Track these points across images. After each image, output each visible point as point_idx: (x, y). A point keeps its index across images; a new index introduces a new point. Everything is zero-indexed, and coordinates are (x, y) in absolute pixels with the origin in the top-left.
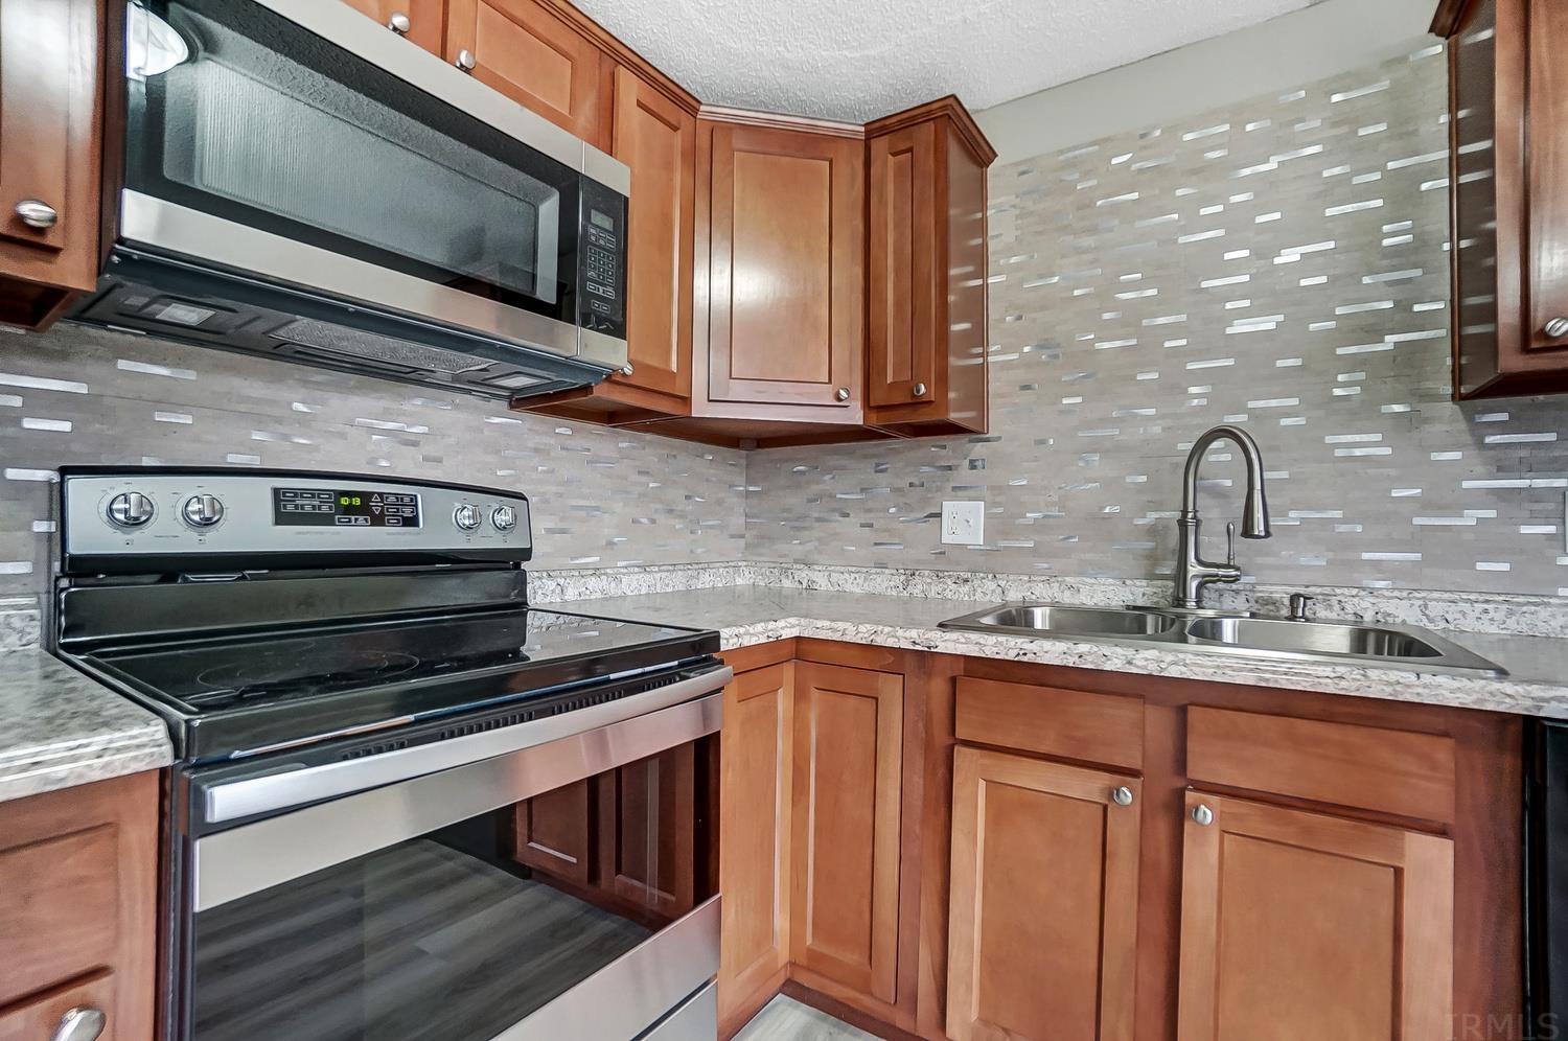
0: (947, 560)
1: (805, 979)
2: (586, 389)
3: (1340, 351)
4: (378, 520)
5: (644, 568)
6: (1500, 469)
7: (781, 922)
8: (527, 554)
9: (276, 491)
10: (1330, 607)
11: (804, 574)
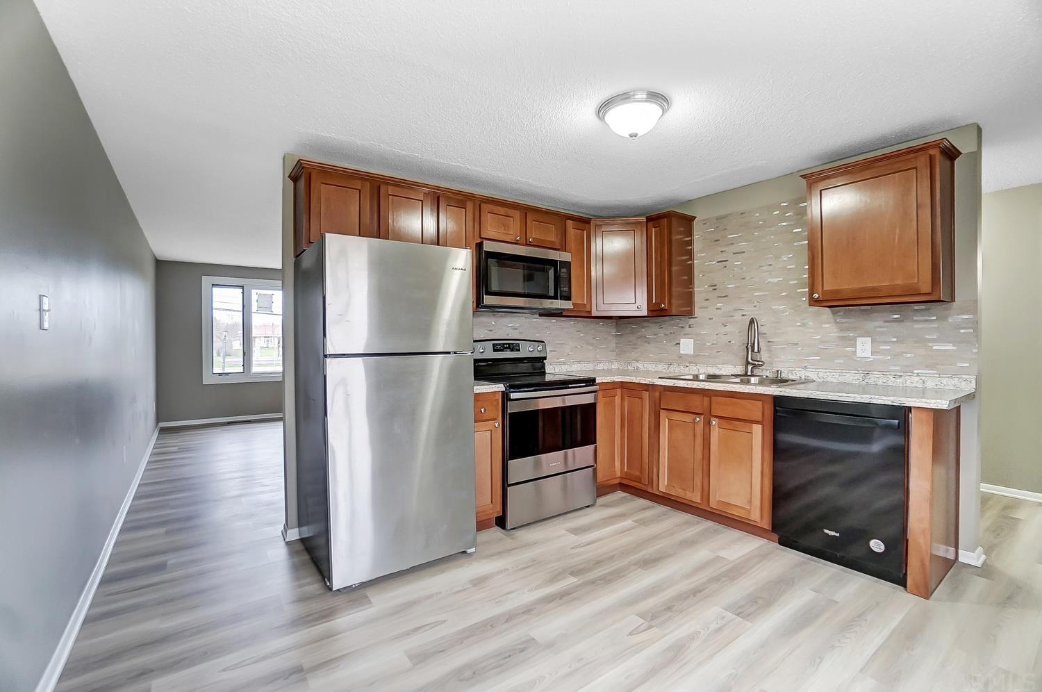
0: (682, 360)
1: (625, 482)
2: (561, 313)
3: (798, 291)
4: (512, 350)
5: (579, 362)
6: (841, 330)
7: (618, 464)
8: (545, 358)
9: (493, 344)
10: (793, 374)
11: (636, 364)
